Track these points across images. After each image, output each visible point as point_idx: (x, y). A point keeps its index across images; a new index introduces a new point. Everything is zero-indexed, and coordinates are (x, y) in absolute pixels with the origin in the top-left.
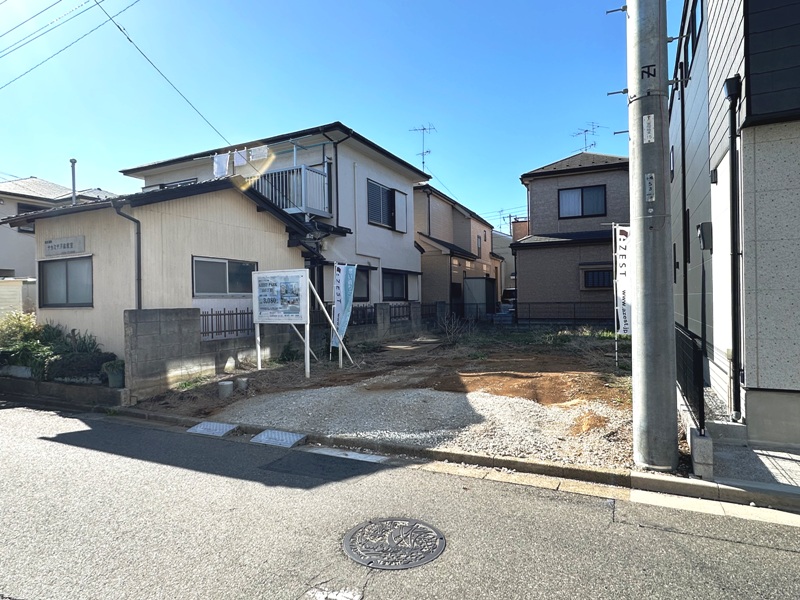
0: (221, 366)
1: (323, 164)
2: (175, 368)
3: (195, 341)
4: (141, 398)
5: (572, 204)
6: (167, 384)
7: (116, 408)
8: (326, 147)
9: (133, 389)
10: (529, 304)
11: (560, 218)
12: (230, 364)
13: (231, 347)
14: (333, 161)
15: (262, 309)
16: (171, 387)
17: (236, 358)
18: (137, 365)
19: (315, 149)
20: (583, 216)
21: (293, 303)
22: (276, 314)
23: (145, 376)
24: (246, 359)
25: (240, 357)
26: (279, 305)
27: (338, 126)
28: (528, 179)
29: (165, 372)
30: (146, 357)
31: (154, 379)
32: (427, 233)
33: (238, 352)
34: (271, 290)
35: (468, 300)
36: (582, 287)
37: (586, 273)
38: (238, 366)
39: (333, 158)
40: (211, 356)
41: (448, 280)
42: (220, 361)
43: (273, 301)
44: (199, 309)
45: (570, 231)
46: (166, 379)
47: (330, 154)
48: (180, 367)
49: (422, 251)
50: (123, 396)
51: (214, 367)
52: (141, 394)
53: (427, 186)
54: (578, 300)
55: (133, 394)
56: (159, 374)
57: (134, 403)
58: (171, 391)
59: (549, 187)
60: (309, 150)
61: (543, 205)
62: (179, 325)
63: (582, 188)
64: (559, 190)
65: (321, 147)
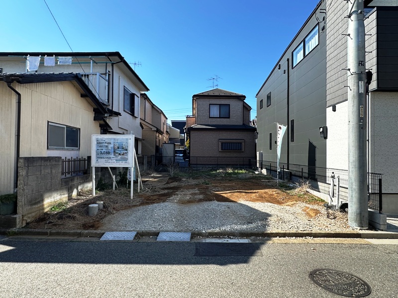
0: (70, 194)
1: (105, 74)
2: (48, 198)
3: (59, 179)
4: (29, 221)
5: (215, 112)
6: (43, 209)
7: (14, 229)
8: (108, 64)
9: (24, 214)
10: (197, 157)
11: (210, 117)
12: (75, 193)
13: (75, 182)
14: (111, 73)
15: (98, 158)
16: (46, 210)
17: (77, 189)
18: (27, 196)
19: (101, 64)
20: (220, 118)
21: (123, 155)
22: (110, 161)
23: (32, 205)
24: (82, 189)
25: (80, 188)
26: (112, 156)
27: (117, 54)
28: (196, 97)
29: (43, 200)
30: (33, 191)
31: (36, 206)
32: (144, 119)
33: (78, 185)
34: (107, 146)
35: (164, 154)
36: (220, 150)
37: (222, 143)
38: (79, 194)
39: (111, 71)
40: (66, 188)
41: (155, 144)
42: (70, 191)
43: (108, 153)
44: (61, 157)
45: (214, 123)
46: (43, 205)
47: (109, 69)
48: (50, 196)
49: (143, 128)
50: (18, 220)
51: (67, 195)
52: (29, 217)
53: (145, 94)
54: (218, 156)
55: (24, 219)
56: (39, 202)
57: (24, 225)
58: (46, 213)
59: (206, 103)
60: (98, 64)
61: (203, 110)
62: (51, 168)
63: (220, 105)
64: (210, 104)
65: (105, 64)
